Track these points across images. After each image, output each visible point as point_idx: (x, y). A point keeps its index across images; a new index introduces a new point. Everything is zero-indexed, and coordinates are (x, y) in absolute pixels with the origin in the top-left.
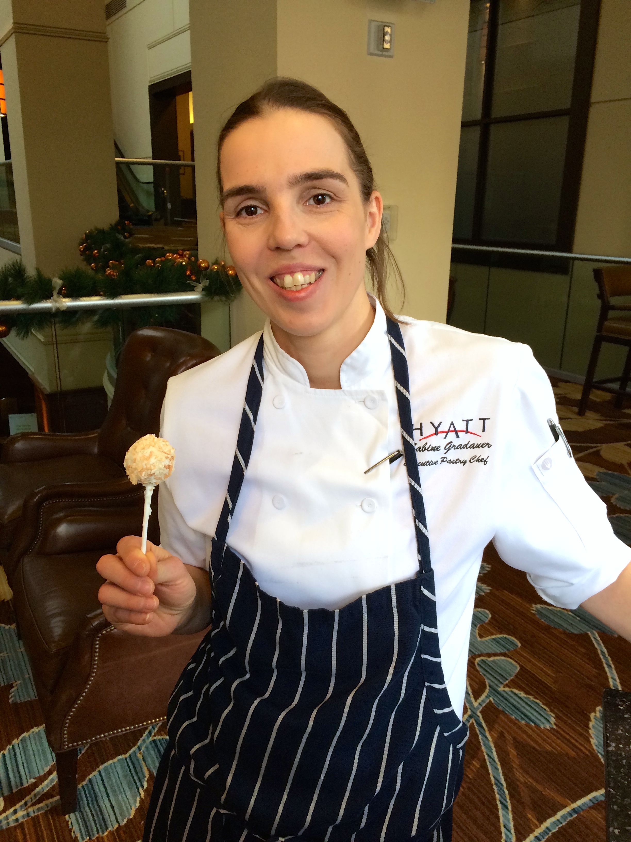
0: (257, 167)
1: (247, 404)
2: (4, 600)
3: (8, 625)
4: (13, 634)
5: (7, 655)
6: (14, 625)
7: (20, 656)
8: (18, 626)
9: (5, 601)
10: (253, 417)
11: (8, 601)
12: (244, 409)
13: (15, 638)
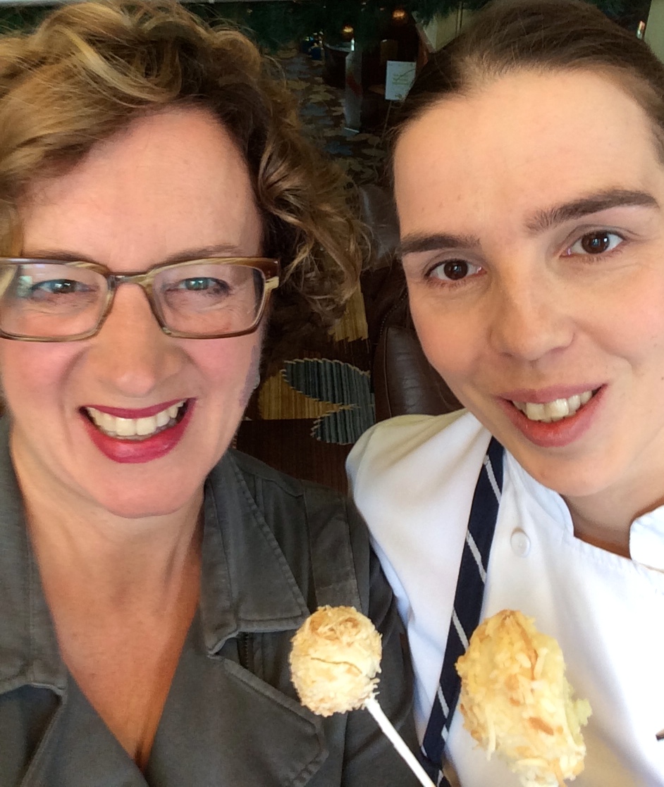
0: (459, 198)
1: (470, 535)
2: (361, 337)
3: (362, 370)
4: (366, 382)
5: (358, 407)
6: (368, 372)
7: (371, 412)
8: (372, 374)
9: (362, 339)
10: (482, 558)
11: (365, 340)
12: (466, 543)
13: (368, 389)
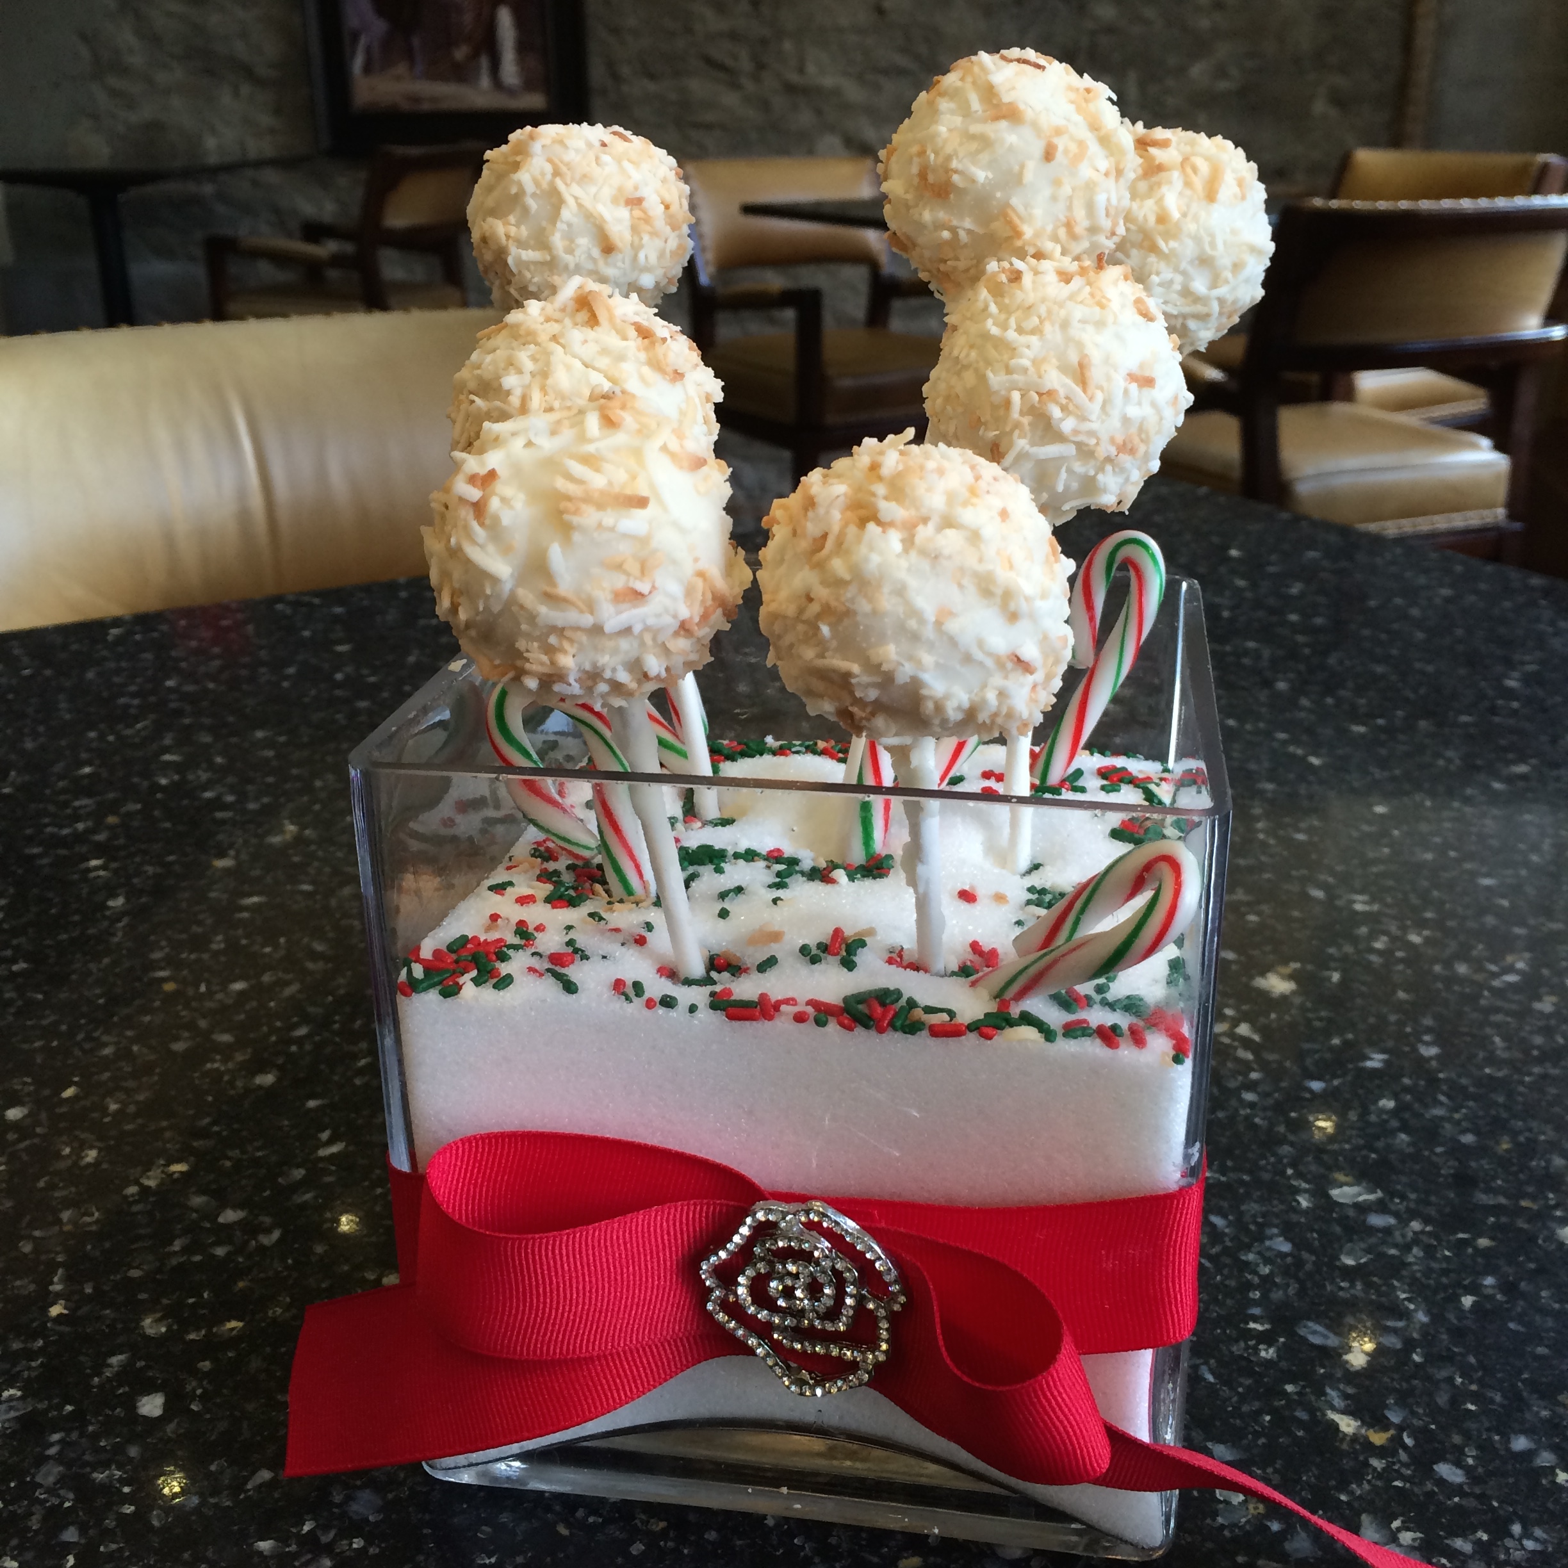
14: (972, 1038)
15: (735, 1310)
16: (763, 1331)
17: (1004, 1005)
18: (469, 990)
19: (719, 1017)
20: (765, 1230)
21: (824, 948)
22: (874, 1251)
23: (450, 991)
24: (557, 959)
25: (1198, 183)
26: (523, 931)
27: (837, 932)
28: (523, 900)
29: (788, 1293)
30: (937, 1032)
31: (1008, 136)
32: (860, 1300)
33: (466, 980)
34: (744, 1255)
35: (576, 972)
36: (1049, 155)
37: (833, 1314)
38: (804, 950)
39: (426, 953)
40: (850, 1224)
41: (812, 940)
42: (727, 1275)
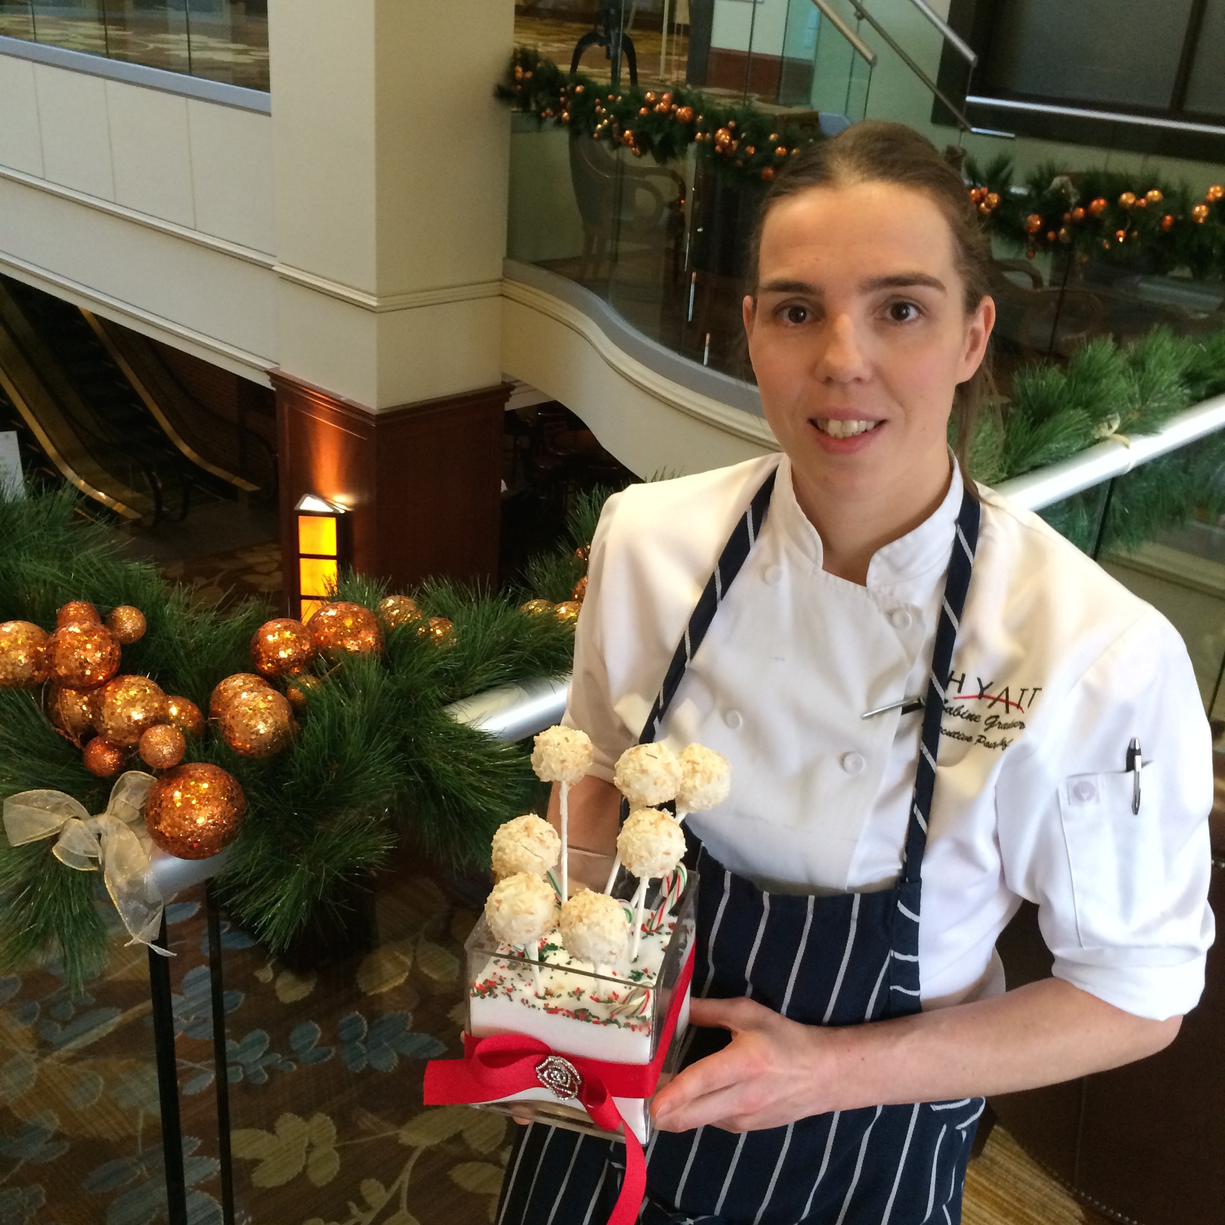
1: (718, 569)
14: (602, 1025)
15: (544, 1078)
16: (550, 1084)
17: (612, 1016)
18: (487, 997)
19: (545, 1012)
20: (551, 1063)
21: (574, 993)
22: (575, 1072)
23: (483, 997)
24: (510, 990)
25: (705, 777)
26: (502, 980)
27: (578, 989)
28: (502, 967)
29: (555, 1077)
30: (595, 1023)
31: (645, 779)
32: (572, 1081)
33: (486, 995)
34: (546, 1068)
35: (513, 994)
36: (655, 784)
37: (566, 1083)
38: (569, 993)
39: (477, 985)
40: (569, 1064)
41: (571, 991)
42: (542, 1071)
